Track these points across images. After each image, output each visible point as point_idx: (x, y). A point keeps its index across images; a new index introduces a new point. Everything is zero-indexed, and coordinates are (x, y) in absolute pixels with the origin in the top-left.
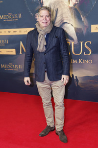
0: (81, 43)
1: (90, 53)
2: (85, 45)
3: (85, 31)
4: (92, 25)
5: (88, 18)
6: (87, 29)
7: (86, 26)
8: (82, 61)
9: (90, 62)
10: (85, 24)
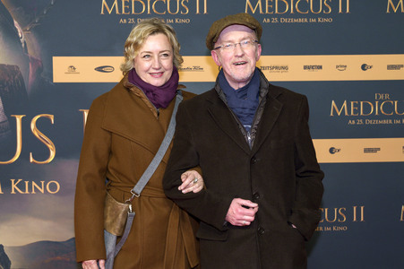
0: (19, 119)
1: (53, 154)
2: (33, 126)
3: (30, 78)
4: (55, 59)
5: (39, 31)
6: (39, 70)
7: (34, 61)
8: (21, 186)
9: (53, 187)
10: (30, 52)
